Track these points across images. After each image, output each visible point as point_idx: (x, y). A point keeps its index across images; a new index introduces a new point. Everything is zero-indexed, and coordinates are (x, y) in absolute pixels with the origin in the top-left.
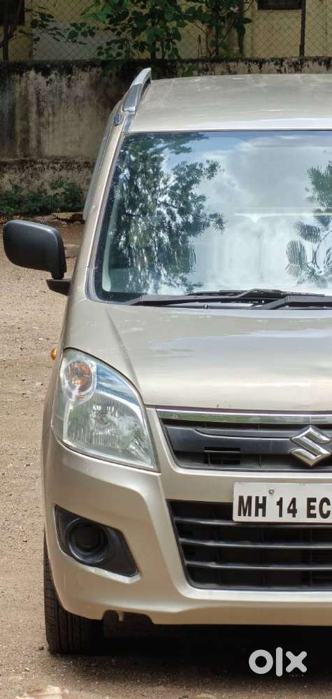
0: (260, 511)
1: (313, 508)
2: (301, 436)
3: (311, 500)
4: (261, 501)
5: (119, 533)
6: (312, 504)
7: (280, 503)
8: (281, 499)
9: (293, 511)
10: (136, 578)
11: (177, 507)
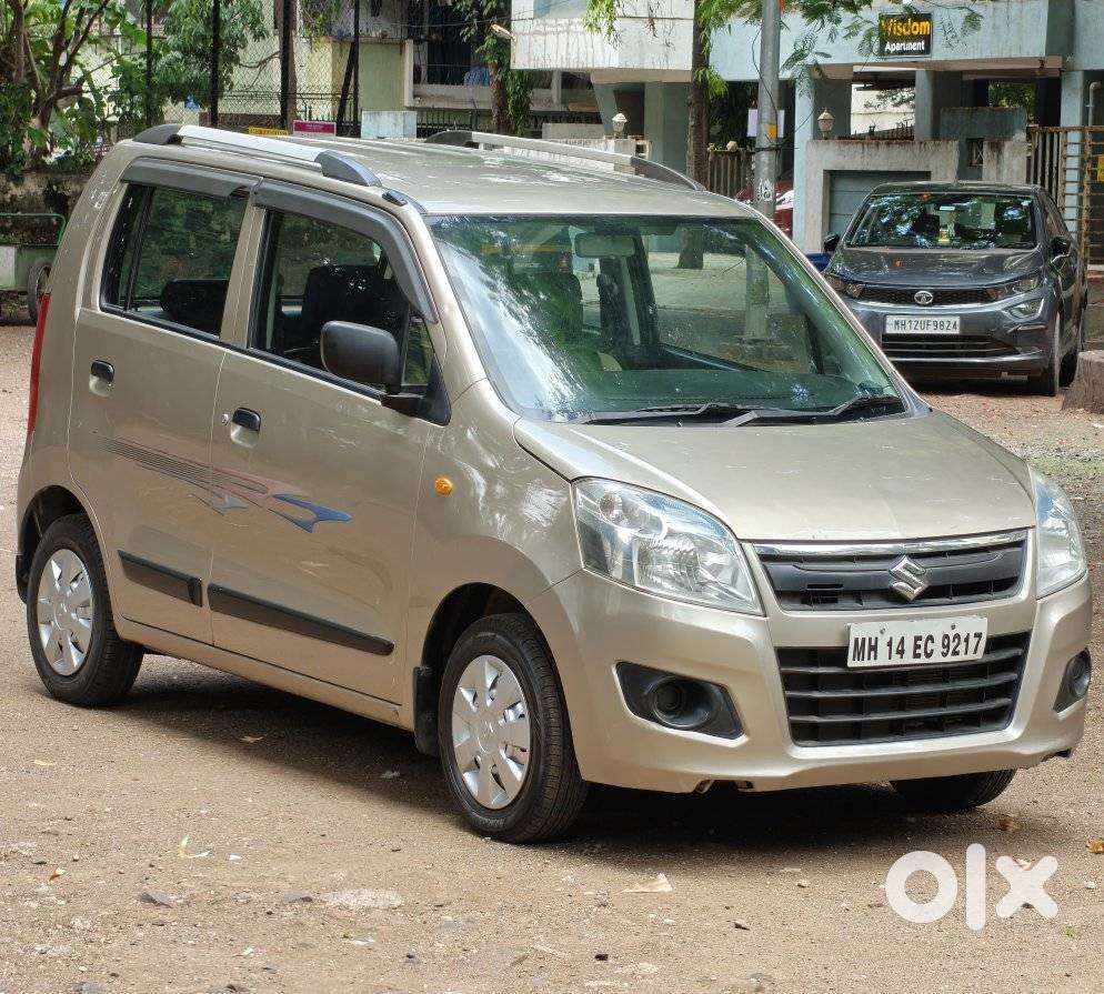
0: (873, 653)
1: (919, 647)
2: (899, 567)
3: (918, 638)
4: (873, 643)
5: (723, 688)
6: (919, 642)
7: (890, 644)
8: (891, 639)
9: (901, 652)
10: (742, 739)
11: (786, 656)
